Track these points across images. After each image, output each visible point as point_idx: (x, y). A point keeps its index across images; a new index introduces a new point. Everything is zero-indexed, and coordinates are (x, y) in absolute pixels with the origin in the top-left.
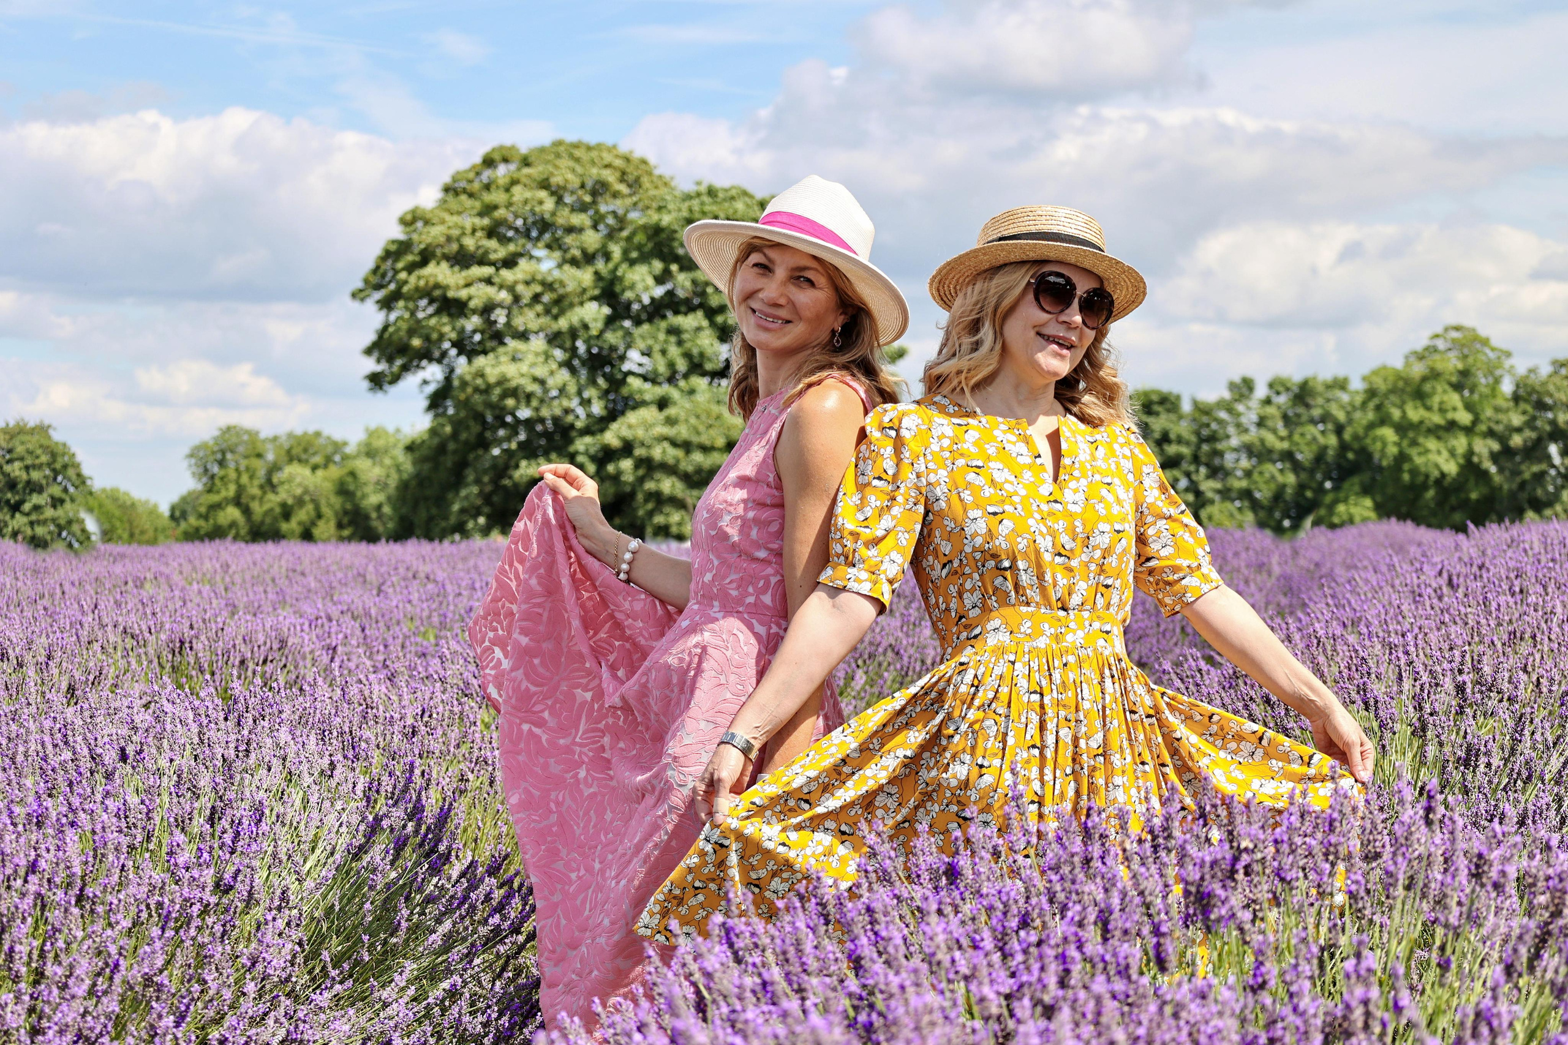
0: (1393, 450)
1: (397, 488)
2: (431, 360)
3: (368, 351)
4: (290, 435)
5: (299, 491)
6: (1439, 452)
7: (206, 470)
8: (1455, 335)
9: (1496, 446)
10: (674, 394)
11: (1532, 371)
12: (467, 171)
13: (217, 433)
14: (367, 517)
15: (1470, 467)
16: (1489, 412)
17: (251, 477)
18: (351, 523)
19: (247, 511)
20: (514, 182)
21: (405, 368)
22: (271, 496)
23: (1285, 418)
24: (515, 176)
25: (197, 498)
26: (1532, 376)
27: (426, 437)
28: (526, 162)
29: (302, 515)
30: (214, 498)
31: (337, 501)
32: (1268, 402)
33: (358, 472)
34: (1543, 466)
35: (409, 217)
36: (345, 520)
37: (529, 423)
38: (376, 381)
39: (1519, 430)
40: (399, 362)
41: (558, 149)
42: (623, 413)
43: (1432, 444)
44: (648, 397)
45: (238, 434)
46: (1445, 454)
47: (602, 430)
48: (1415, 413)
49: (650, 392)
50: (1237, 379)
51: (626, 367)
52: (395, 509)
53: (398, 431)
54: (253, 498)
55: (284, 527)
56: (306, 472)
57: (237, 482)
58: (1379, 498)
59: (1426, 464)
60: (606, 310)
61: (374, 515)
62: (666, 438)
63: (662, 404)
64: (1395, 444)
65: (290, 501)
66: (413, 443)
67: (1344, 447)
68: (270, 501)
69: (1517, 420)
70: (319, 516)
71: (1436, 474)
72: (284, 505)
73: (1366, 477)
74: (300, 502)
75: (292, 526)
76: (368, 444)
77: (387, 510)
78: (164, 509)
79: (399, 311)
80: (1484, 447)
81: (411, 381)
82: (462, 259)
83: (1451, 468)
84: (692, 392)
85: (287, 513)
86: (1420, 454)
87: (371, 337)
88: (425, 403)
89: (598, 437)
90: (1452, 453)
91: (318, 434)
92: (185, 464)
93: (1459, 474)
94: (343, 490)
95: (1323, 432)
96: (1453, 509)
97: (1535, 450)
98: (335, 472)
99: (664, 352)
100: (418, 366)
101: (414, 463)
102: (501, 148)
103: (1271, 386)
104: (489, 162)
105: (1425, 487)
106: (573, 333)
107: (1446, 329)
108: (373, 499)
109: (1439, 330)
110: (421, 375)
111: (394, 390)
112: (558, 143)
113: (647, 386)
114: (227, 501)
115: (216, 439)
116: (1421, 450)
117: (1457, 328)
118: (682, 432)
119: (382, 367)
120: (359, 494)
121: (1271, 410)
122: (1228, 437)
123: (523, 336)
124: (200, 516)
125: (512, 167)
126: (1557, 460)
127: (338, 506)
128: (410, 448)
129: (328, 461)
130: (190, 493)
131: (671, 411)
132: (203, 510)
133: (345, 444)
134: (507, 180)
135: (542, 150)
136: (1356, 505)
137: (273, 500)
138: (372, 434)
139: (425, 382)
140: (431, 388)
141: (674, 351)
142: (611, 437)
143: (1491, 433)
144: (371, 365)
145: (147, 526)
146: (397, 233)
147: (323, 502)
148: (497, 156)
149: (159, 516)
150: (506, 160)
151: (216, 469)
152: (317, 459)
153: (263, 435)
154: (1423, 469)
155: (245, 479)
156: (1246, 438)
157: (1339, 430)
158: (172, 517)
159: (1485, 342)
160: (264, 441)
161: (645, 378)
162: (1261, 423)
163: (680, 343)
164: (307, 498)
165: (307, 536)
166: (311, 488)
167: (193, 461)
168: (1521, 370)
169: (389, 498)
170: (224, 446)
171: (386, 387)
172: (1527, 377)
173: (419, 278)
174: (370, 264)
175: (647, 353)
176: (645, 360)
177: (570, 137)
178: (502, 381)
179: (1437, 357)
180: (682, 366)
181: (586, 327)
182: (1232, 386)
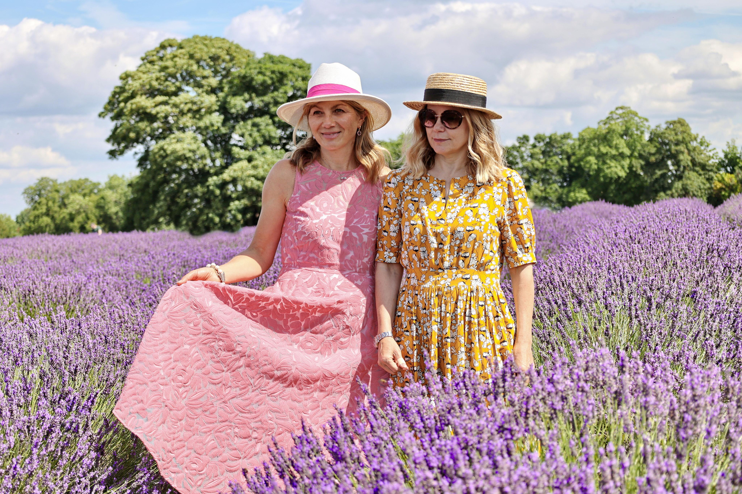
0: (595, 167)
1: (125, 204)
2: (138, 142)
3: (108, 140)
4: (71, 181)
5: (78, 207)
6: (616, 167)
7: (32, 199)
8: (620, 112)
9: (643, 163)
10: (256, 155)
11: (657, 127)
12: (152, 51)
13: (37, 181)
14: (110, 218)
15: (632, 173)
16: (639, 147)
17: (54, 202)
18: (104, 221)
19: (53, 218)
20: (175, 56)
21: (126, 147)
22: (65, 210)
23: (544, 153)
24: (175, 53)
25: (29, 213)
26: (658, 129)
27: (137, 180)
28: (181, 47)
29: (80, 218)
30: (37, 212)
31: (97, 212)
32: (534, 146)
33: (105, 197)
34: (665, 171)
35: (124, 76)
36: (101, 220)
37: (186, 170)
38: (112, 154)
39: (654, 154)
40: (123, 145)
41: (195, 40)
42: (231, 164)
43: (613, 163)
44: (242, 156)
45: (47, 182)
46: (619, 168)
47: (221, 173)
48: (604, 149)
49: (244, 154)
50: (521, 136)
51: (232, 142)
52: (124, 214)
53: (123, 176)
54: (56, 212)
55: (71, 225)
56: (81, 198)
57: (47, 205)
58: (590, 190)
59: (611, 173)
60: (222, 117)
61: (114, 217)
62: (253, 176)
63: (250, 160)
64: (595, 164)
65: (74, 212)
66: (132, 182)
67: (571, 166)
68: (63, 212)
69: (653, 150)
70: (88, 218)
71: (616, 176)
72: (71, 214)
73: (582, 180)
74: (78, 213)
75: (75, 224)
76: (110, 183)
77: (121, 214)
78: (13, 219)
79: (123, 121)
80: (638, 164)
81: (129, 153)
82: (152, 93)
83: (623, 174)
84: (264, 153)
85: (72, 218)
86: (607, 168)
87: (109, 133)
88: (137, 163)
89: (220, 176)
90: (623, 167)
91: (86, 180)
92: (22, 197)
93: (626, 177)
94: (99, 207)
95: (561, 159)
96: (624, 193)
97: (661, 164)
98: (94, 198)
99: (250, 135)
100: (132, 146)
101: (133, 193)
102: (168, 40)
103: (535, 139)
104: (163, 47)
105: (610, 183)
106: (207, 128)
107: (617, 109)
108: (113, 209)
109: (613, 109)
110: (134, 150)
111: (121, 158)
112: (195, 37)
113: (243, 151)
114: (43, 214)
115: (37, 185)
116: (608, 166)
117: (622, 108)
118: (261, 172)
119: (115, 147)
120: (106, 208)
121: (537, 150)
122: (517, 163)
123: (183, 129)
124: (30, 222)
125: (174, 49)
126: (671, 168)
127: (97, 214)
128: (130, 185)
129: (91, 191)
130: (26, 210)
131: (254, 163)
132: (32, 218)
133: (99, 184)
134: (171, 56)
135: (188, 41)
136: (579, 192)
137: (65, 213)
138: (111, 178)
139: (136, 153)
140: (139, 156)
141: (256, 134)
142: (226, 175)
143: (641, 156)
144: (110, 147)
145: (6, 226)
146: (119, 83)
147: (89, 212)
148: (166, 44)
149: (11, 222)
150: (171, 46)
151: (37, 198)
152: (87, 191)
153: (59, 182)
154: (609, 175)
155: (50, 203)
156: (525, 164)
157: (569, 158)
158: (17, 222)
159: (636, 114)
160: (60, 184)
161: (242, 147)
162: (532, 156)
163: (259, 131)
164: (82, 210)
165: (83, 229)
166: (84, 205)
167: (26, 195)
168: (653, 127)
169: (122, 209)
170: (41, 187)
171: (118, 156)
172: (656, 130)
173: (132, 104)
174: (106, 100)
175: (242, 136)
176: (241, 139)
177: (202, 34)
178: (174, 152)
179: (613, 122)
180: (260, 141)
181: (212, 125)
182: (519, 139)
